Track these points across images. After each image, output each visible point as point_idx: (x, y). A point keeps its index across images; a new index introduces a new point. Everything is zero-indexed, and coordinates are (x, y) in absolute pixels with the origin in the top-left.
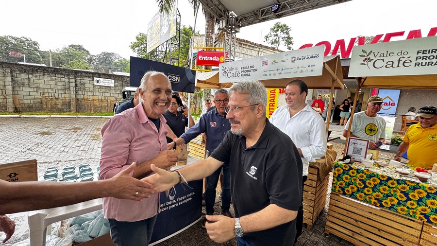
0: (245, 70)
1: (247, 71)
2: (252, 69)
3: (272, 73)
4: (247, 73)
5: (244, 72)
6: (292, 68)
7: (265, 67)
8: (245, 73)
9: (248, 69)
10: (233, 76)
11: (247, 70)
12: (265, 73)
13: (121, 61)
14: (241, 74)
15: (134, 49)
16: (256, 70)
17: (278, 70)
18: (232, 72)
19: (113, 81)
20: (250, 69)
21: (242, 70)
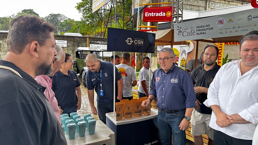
0: (200, 29)
1: (203, 30)
2: (208, 27)
3: (228, 31)
4: (202, 32)
5: (199, 30)
6: (249, 26)
7: (221, 26)
8: (201, 32)
9: (204, 28)
10: (189, 34)
11: (202, 28)
12: (221, 31)
13: (66, 21)
14: (196, 32)
15: (80, 9)
16: (212, 28)
17: (234, 28)
18: (187, 31)
19: (66, 42)
20: (205, 28)
21: (198, 29)
